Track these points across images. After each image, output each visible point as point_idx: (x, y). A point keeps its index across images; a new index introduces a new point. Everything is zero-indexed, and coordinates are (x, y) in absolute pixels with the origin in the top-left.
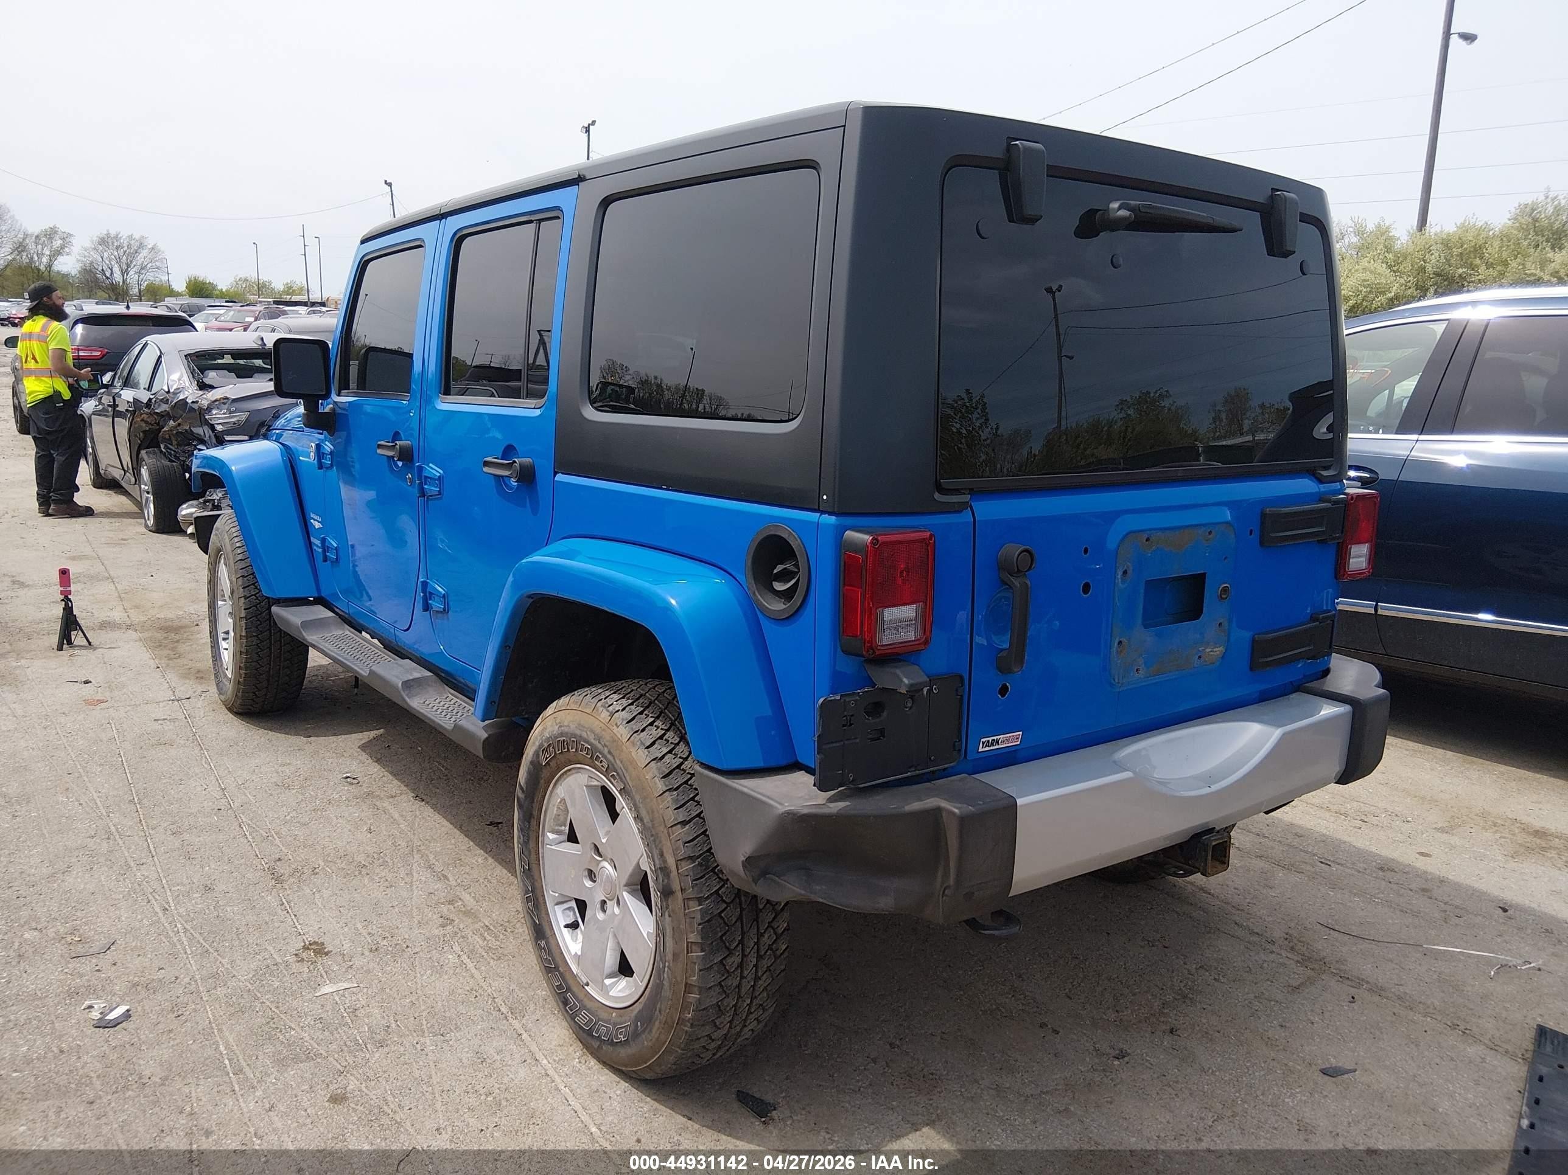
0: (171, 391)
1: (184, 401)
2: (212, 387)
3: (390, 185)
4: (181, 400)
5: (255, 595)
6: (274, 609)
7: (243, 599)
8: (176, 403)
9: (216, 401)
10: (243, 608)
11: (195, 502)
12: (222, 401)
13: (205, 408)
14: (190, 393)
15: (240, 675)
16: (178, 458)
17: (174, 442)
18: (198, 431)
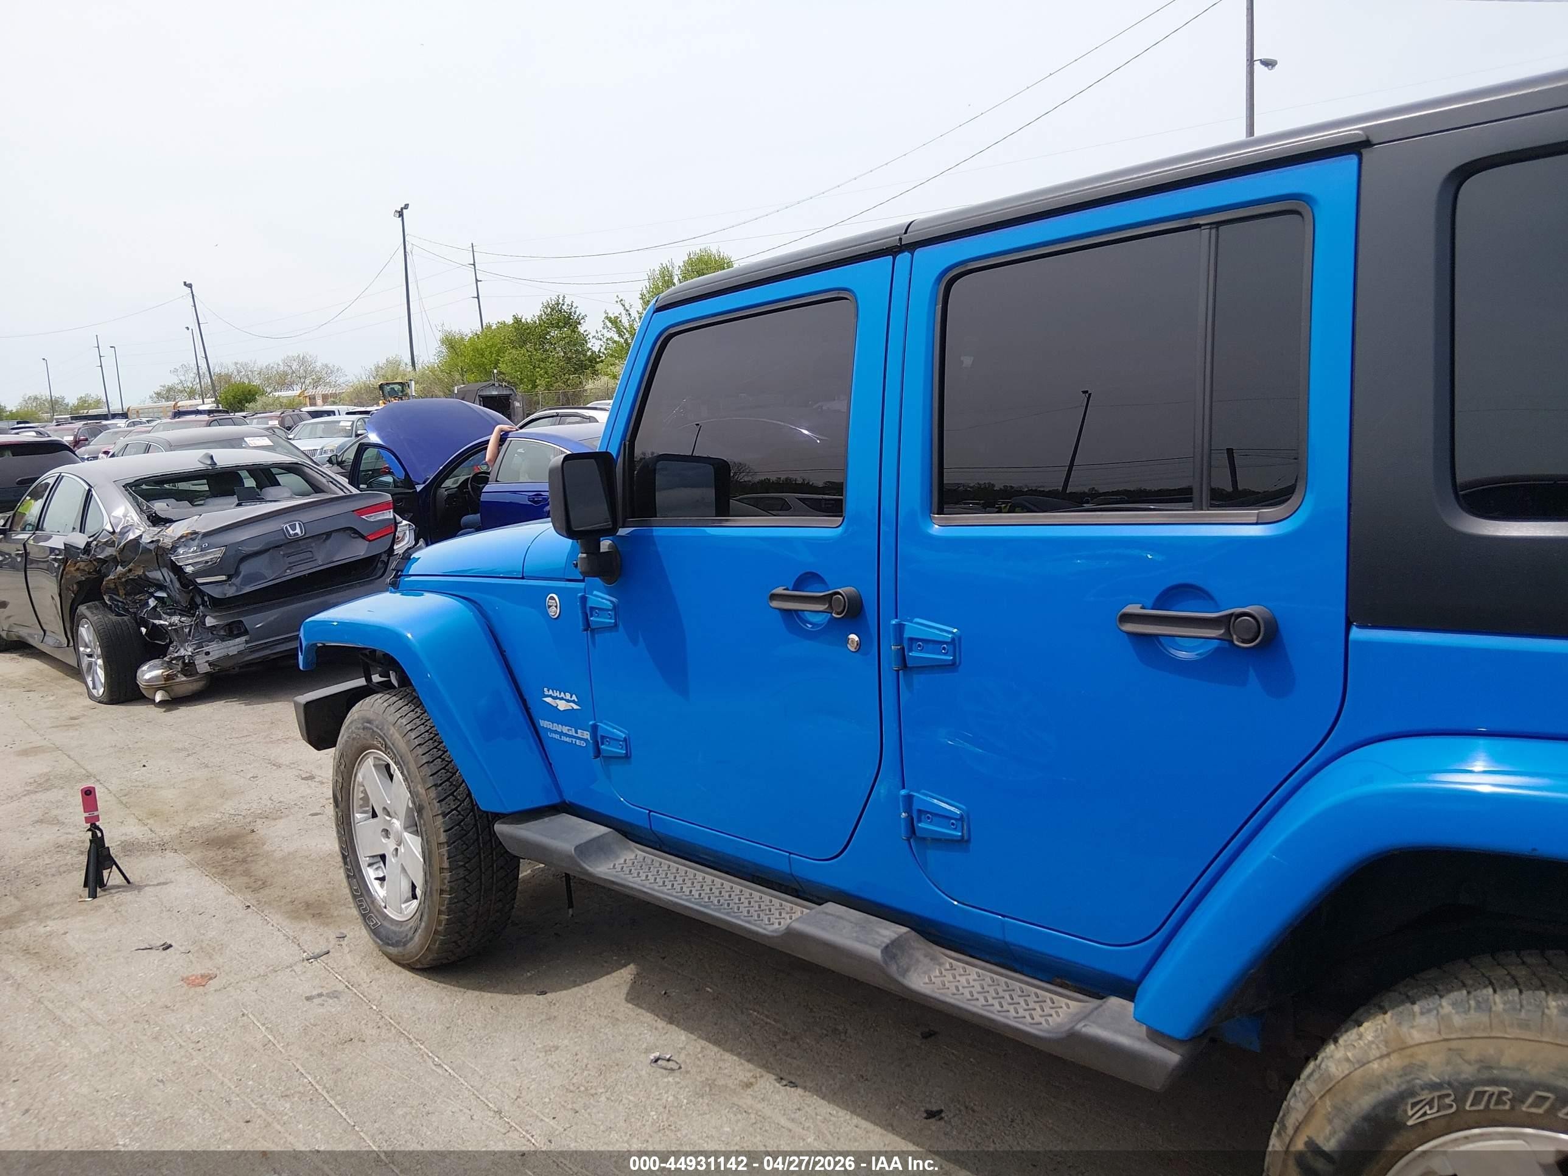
0: (118, 530)
1: (137, 541)
2: (170, 521)
3: (190, 286)
4: (131, 540)
5: (456, 809)
6: (499, 827)
7: (440, 817)
8: (125, 545)
9: (182, 537)
10: (442, 830)
11: (156, 662)
12: (190, 537)
13: (170, 547)
14: (141, 531)
15: (439, 922)
16: (127, 610)
17: (122, 592)
18: (156, 575)
